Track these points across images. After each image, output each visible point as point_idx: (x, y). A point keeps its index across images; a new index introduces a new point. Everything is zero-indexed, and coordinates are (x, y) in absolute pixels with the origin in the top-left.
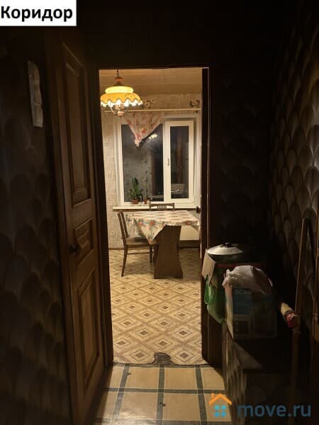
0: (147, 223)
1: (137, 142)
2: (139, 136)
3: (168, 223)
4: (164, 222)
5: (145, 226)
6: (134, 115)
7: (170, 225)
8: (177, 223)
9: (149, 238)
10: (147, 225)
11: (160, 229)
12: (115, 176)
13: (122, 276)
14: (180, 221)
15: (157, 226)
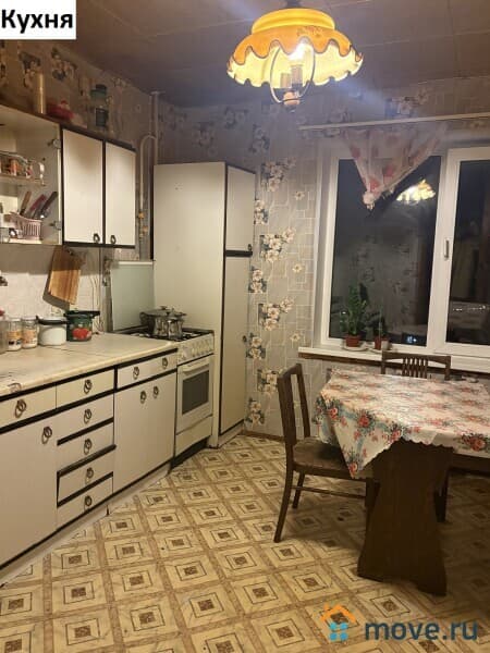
0: (350, 416)
1: (369, 199)
2: (375, 184)
3: (408, 431)
4: (396, 428)
5: (344, 424)
6: (368, 134)
7: (416, 440)
8: (439, 437)
9: (351, 461)
10: (351, 423)
11: (383, 445)
12: (311, 276)
13: (277, 539)
14: (449, 431)
15: (377, 432)
